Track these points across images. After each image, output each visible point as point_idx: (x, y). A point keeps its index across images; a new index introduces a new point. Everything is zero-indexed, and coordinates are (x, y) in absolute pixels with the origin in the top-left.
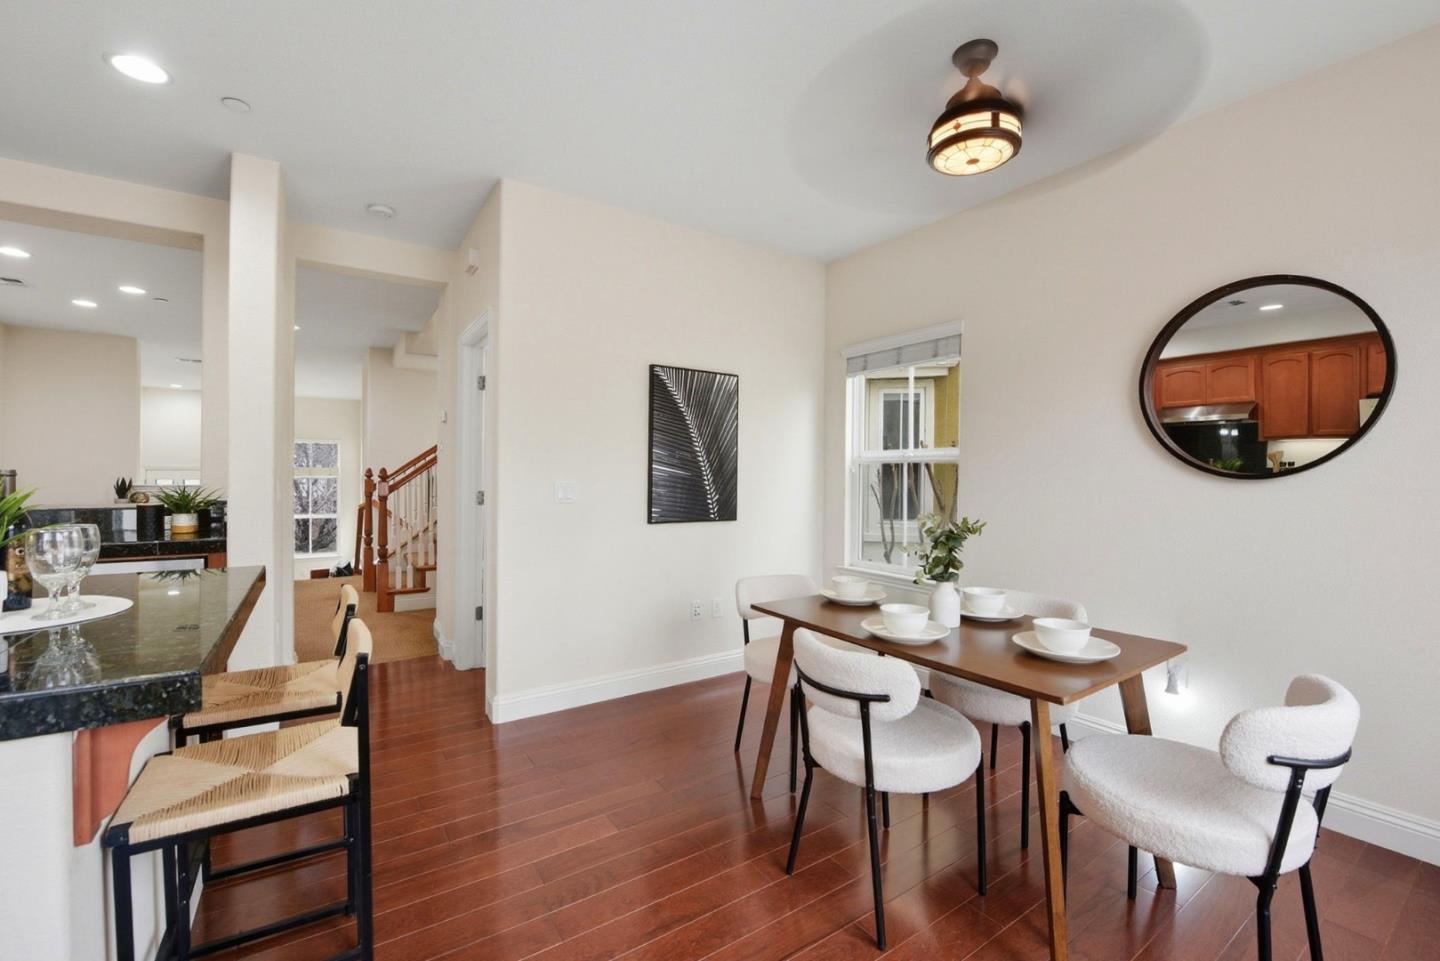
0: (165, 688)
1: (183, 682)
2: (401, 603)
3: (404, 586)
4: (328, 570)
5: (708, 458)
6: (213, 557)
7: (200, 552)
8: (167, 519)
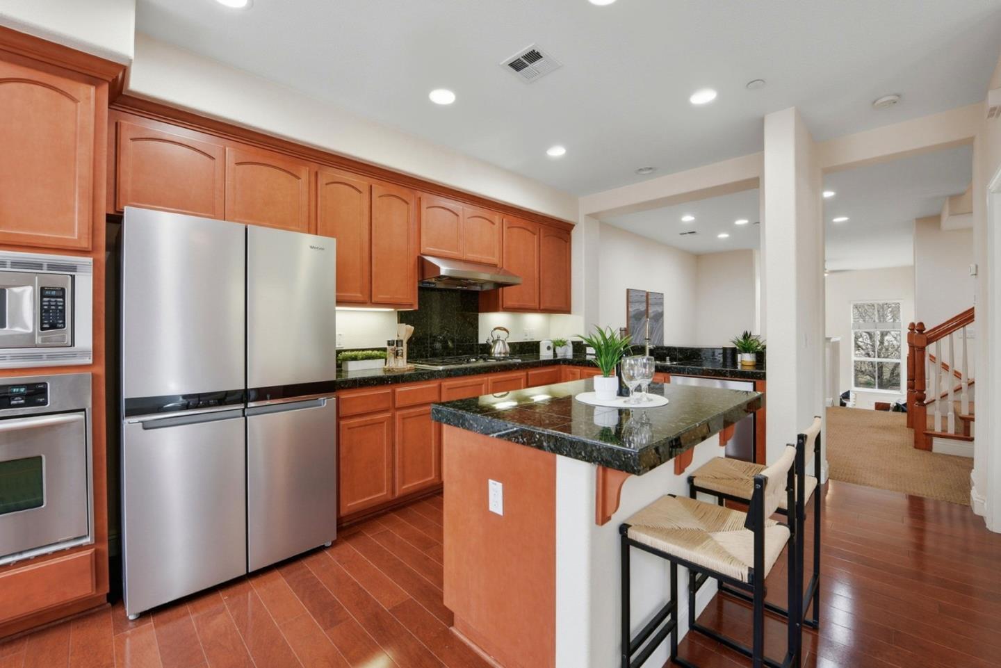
0: (624, 455)
1: (631, 454)
2: (939, 445)
3: (944, 430)
4: (889, 404)
6: (758, 382)
7: (752, 378)
8: (739, 356)
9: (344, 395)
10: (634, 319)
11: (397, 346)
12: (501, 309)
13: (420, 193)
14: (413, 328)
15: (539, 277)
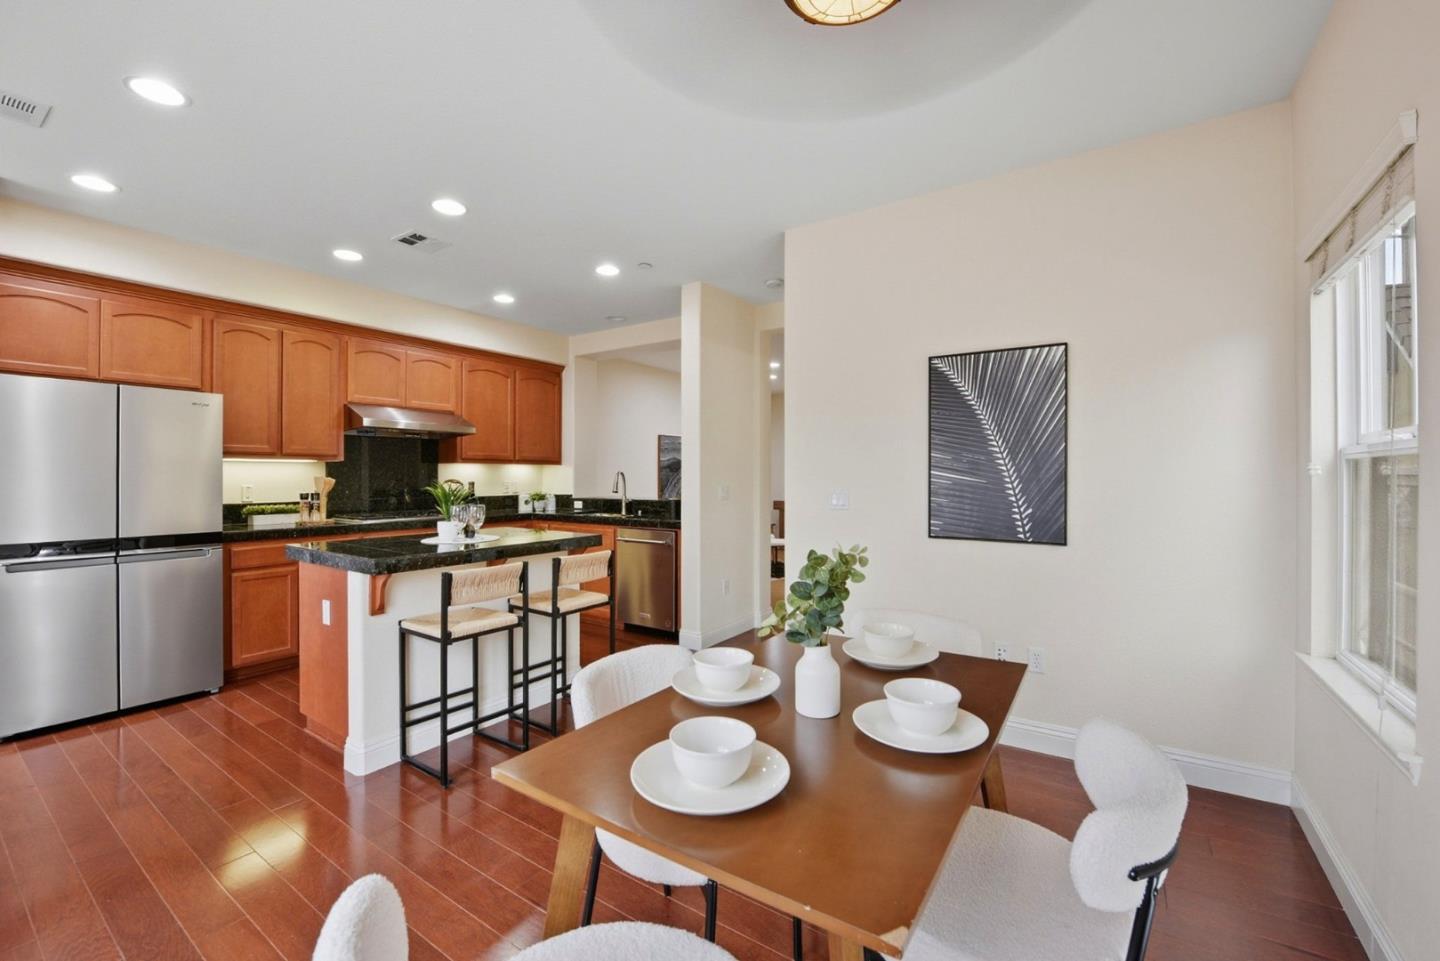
5: (1012, 460)
9: (236, 548)
10: (668, 470)
11: (312, 499)
12: (459, 459)
13: (347, 337)
14: (334, 481)
15: (514, 425)
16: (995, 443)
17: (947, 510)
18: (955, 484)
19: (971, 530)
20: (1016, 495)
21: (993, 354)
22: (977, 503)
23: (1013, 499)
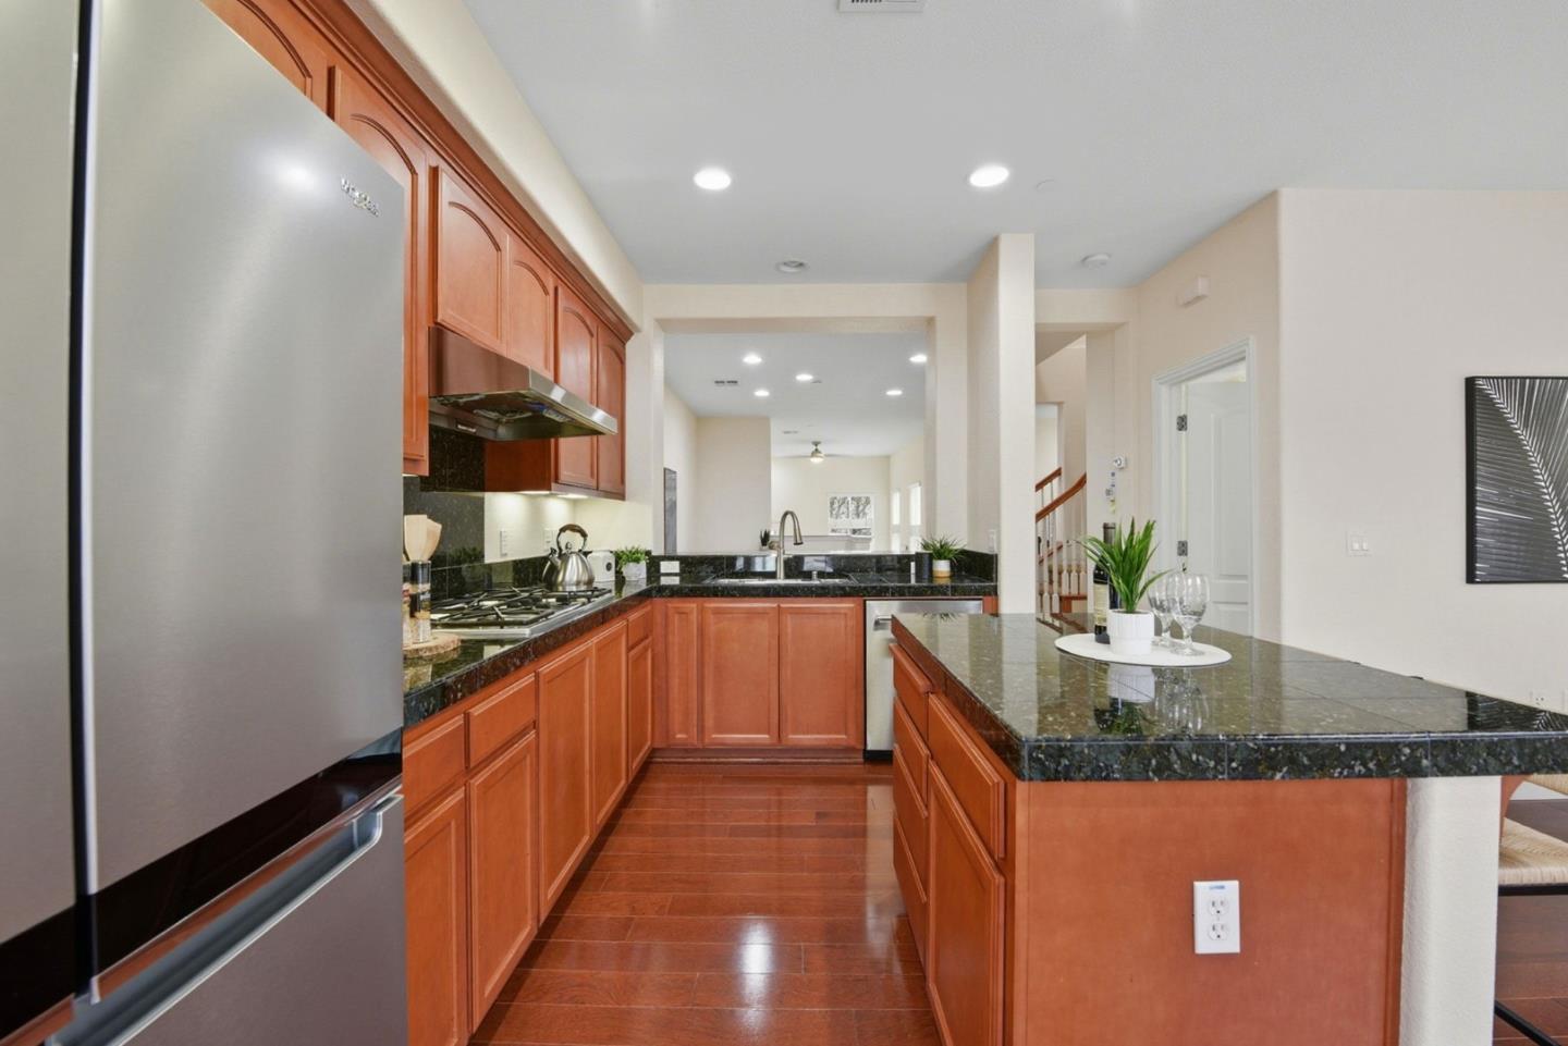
5: (1557, 494)
6: (987, 599)
7: (979, 594)
12: (553, 484)
14: (439, 525)
16: (1540, 477)
17: (1494, 551)
18: (1501, 521)
19: (1519, 573)
20: (1560, 533)
21: (1538, 381)
22: (1524, 542)
23: (1558, 536)
